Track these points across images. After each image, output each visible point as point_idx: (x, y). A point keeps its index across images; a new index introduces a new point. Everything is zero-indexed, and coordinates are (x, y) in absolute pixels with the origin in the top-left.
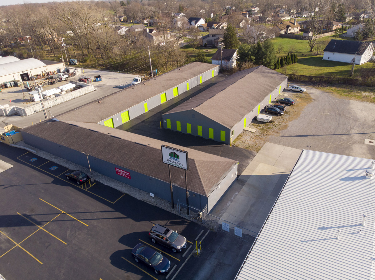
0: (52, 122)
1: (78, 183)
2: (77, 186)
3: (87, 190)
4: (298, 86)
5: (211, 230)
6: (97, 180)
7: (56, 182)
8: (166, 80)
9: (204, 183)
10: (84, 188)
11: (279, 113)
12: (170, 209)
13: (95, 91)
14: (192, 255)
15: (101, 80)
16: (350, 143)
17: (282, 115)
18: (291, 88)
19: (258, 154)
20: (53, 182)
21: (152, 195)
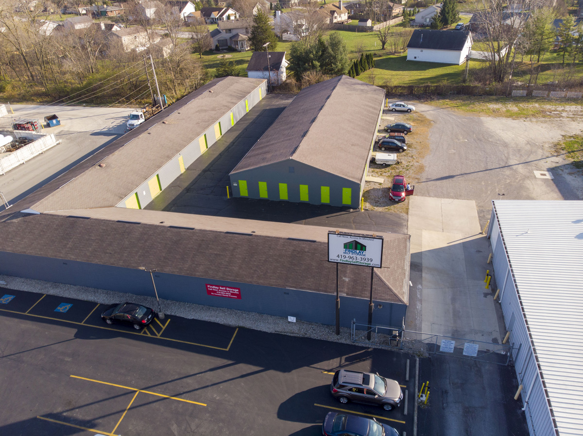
0: (23, 216)
1: (137, 327)
2: (137, 334)
3: (161, 336)
4: (403, 103)
5: (419, 356)
6: (169, 314)
7: (83, 334)
8: (197, 112)
9: (389, 282)
10: (153, 333)
11: (402, 148)
12: (333, 338)
13: (59, 146)
14: (419, 407)
15: (58, 123)
16: (520, 180)
17: (405, 150)
18: (394, 107)
19: (409, 216)
20: (77, 336)
21: (292, 319)
